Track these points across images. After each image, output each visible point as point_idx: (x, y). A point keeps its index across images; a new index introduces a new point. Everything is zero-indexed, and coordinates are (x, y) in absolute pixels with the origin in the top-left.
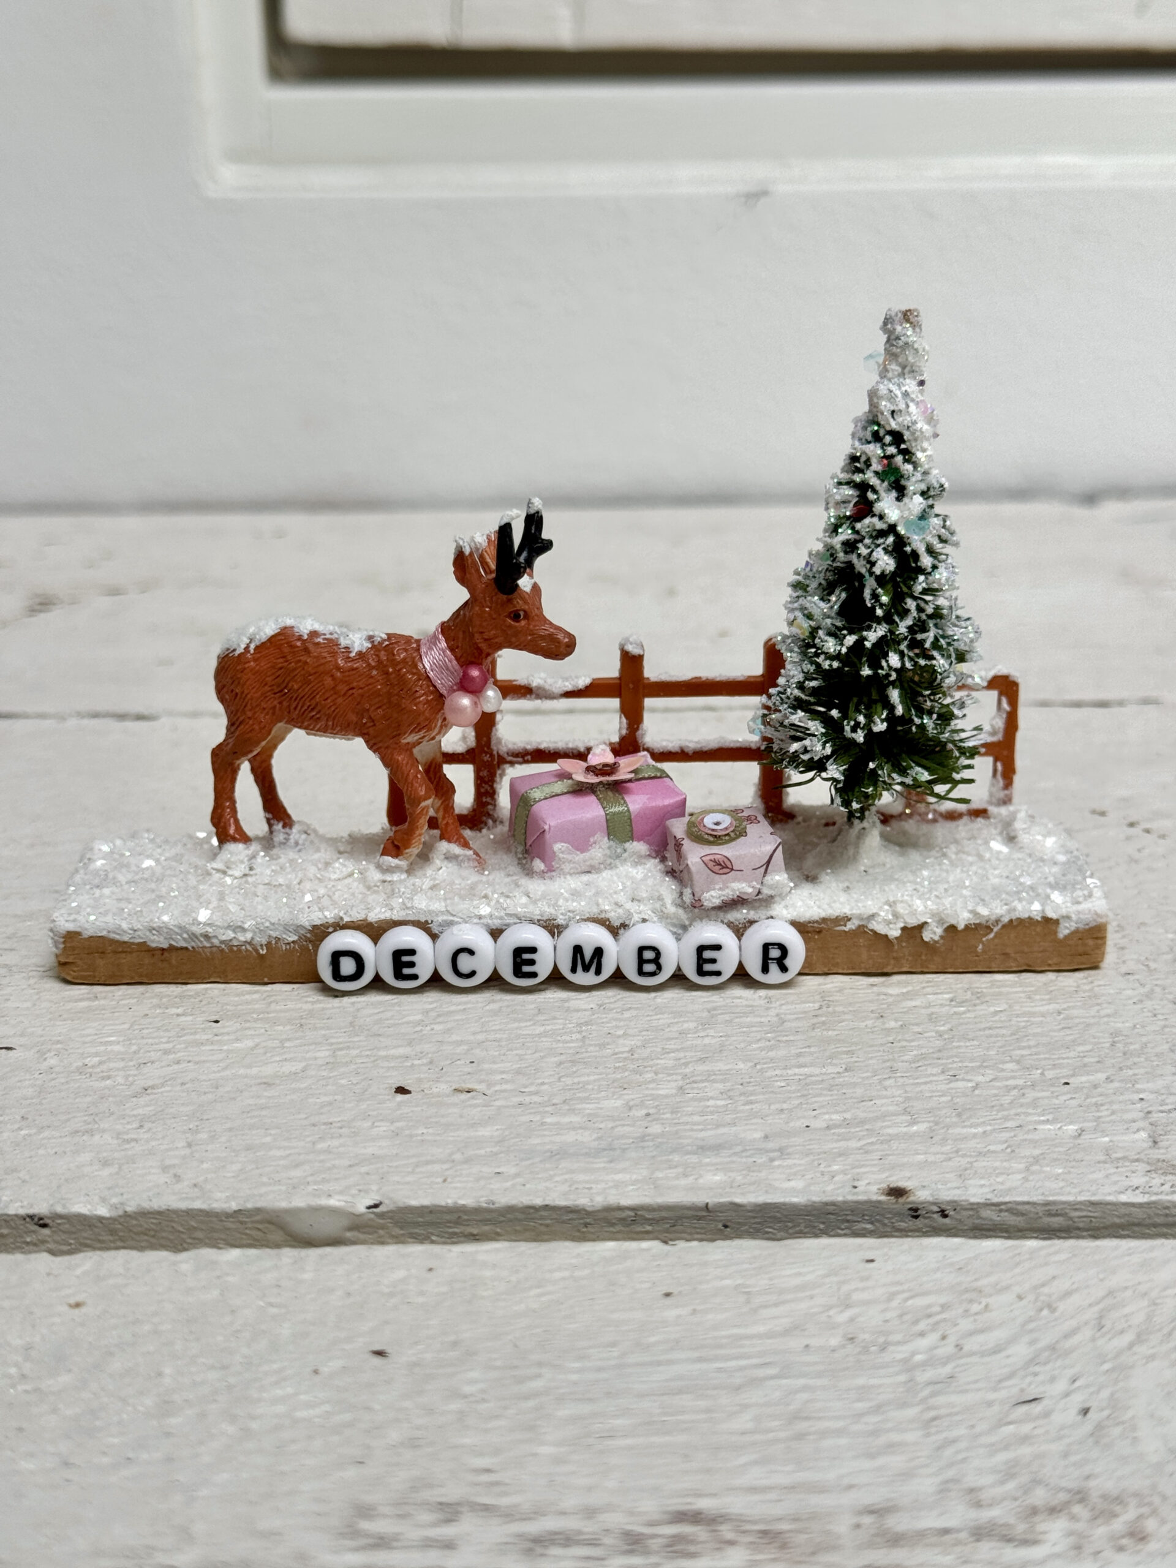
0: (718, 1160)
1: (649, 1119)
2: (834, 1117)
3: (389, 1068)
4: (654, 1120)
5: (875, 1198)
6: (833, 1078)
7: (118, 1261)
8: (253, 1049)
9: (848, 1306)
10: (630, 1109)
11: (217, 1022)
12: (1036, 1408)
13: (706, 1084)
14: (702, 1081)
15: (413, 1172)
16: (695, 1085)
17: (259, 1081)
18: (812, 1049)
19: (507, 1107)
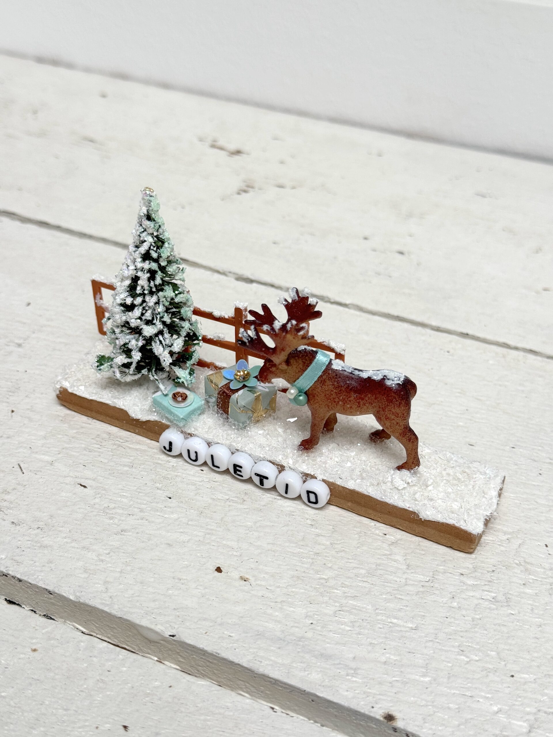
0: (324, 665)
3: (221, 553)
4: (312, 629)
5: (378, 717)
8: (176, 520)
10: (307, 617)
15: (196, 623)
17: (167, 542)
19: (256, 596)
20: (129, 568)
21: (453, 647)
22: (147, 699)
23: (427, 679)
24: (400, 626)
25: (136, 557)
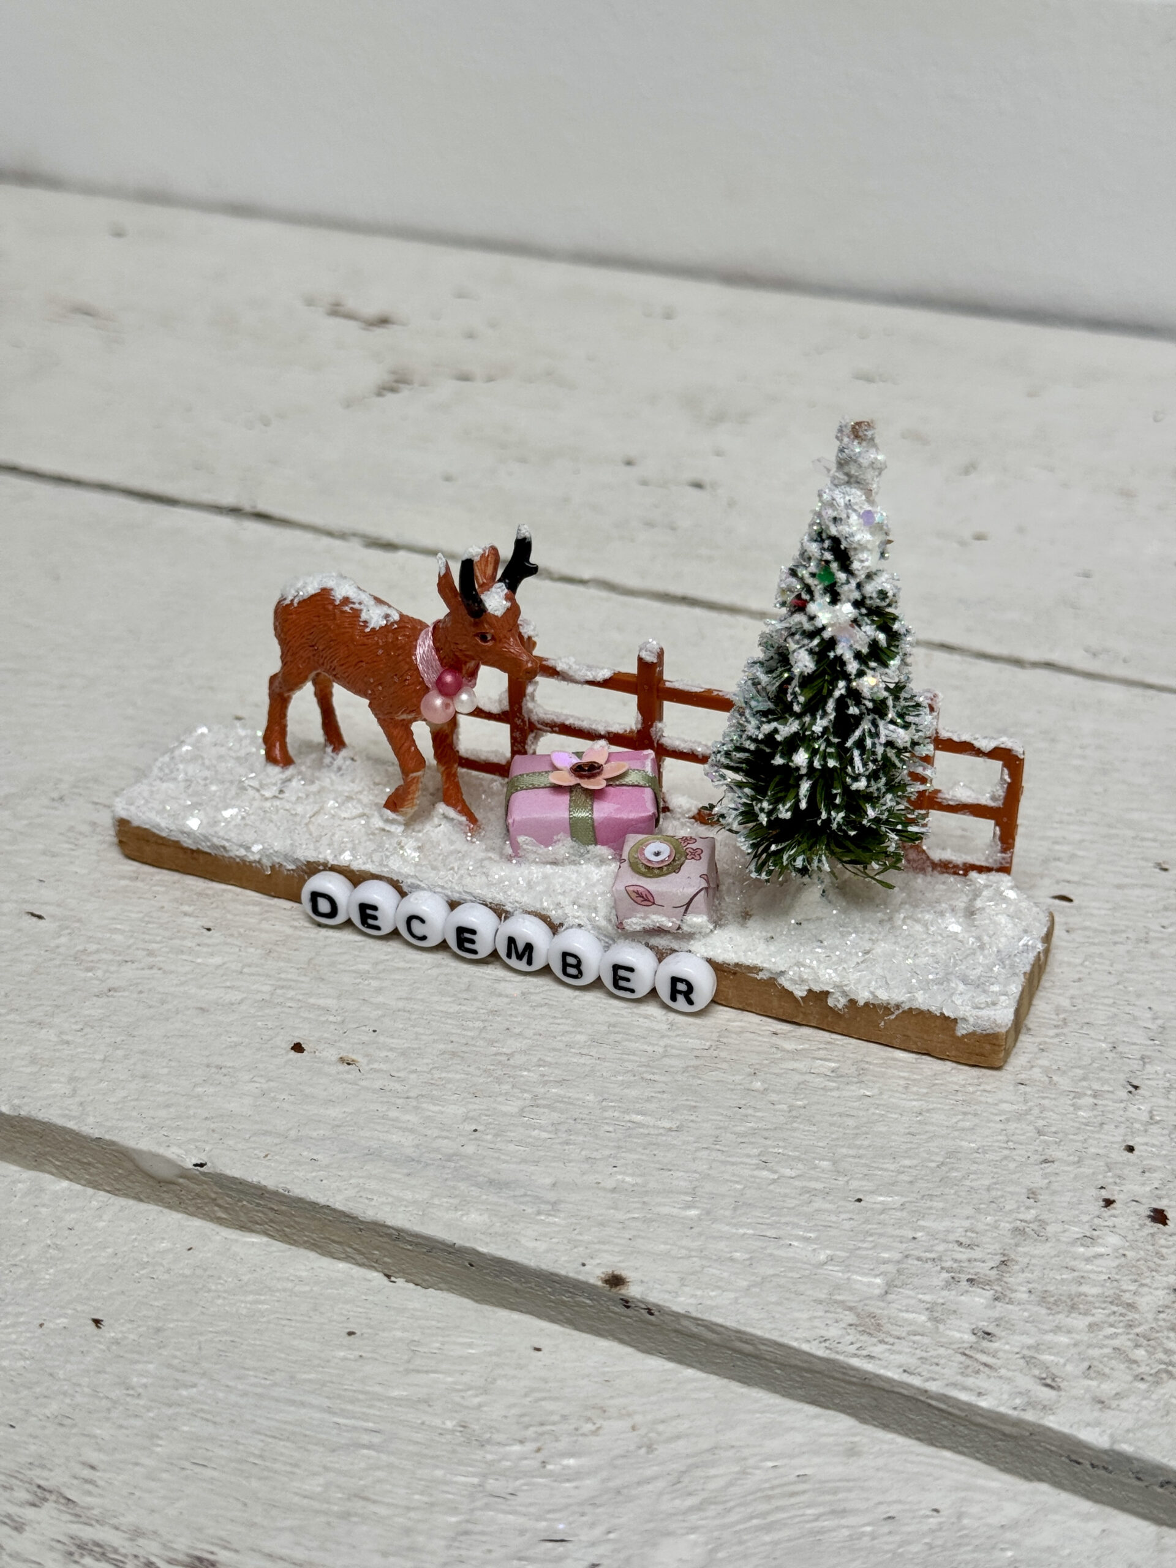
0: (495, 1199)
1: (472, 1135)
2: (628, 1179)
3: (305, 1019)
4: (476, 1139)
5: (592, 1281)
6: (661, 1134)
8: (218, 967)
9: (485, 1391)
10: (465, 1120)
11: (209, 930)
12: (560, 1548)
13: (546, 1110)
14: (545, 1106)
15: (248, 1140)
17: (198, 1005)
18: (665, 1096)
19: (368, 1089)
20: (120, 1053)
21: (748, 1156)
22: (142, 1272)
23: (693, 1213)
24: (648, 1127)
25: (135, 1033)
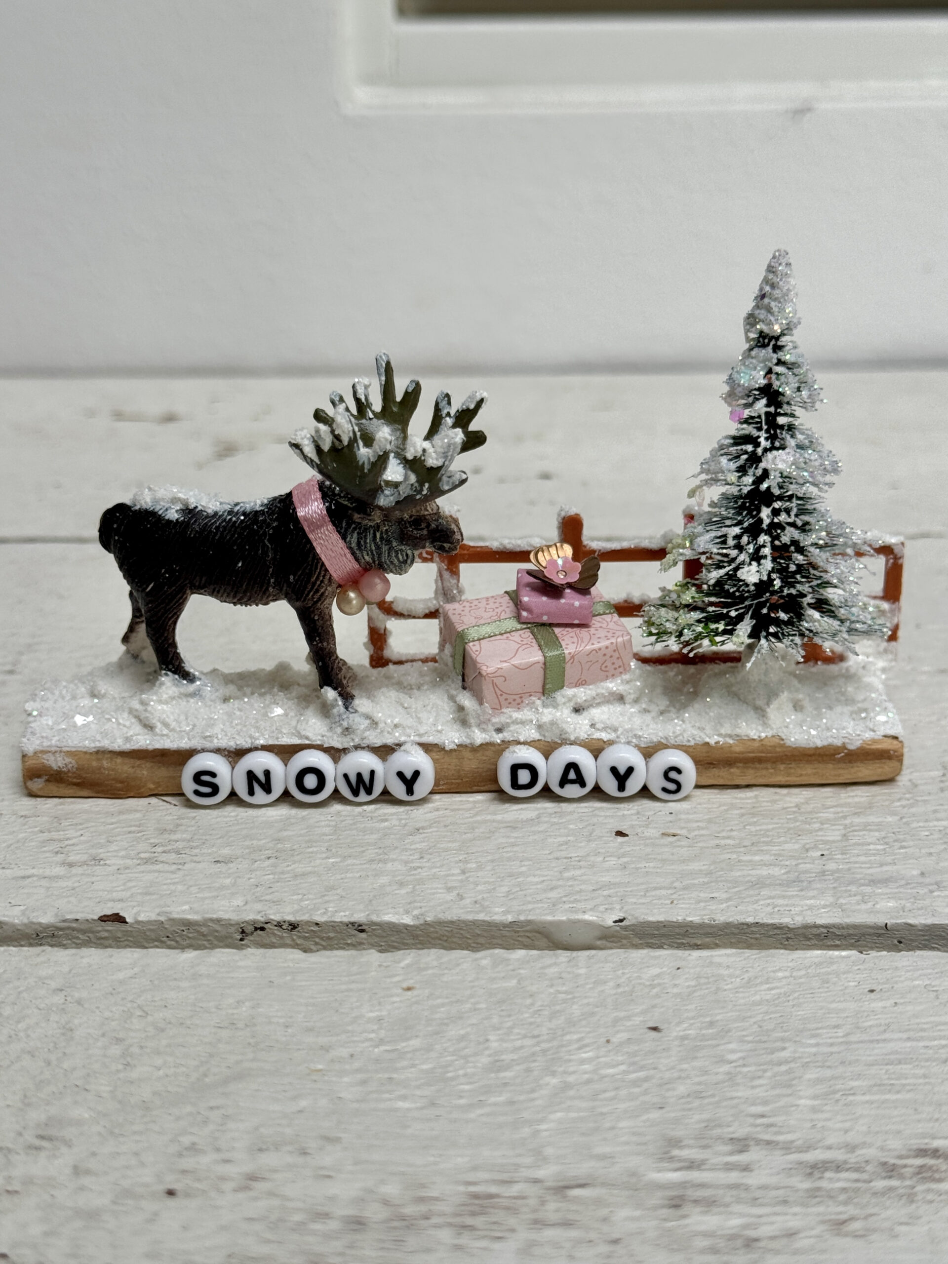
1: (824, 858)
3: (606, 817)
4: (829, 860)
7: (432, 957)
10: (807, 850)
14: (861, 830)
15: (645, 896)
16: (856, 833)
17: (505, 825)
19: (708, 848)
20: (472, 865)
22: (654, 991)
25: (471, 851)
